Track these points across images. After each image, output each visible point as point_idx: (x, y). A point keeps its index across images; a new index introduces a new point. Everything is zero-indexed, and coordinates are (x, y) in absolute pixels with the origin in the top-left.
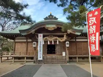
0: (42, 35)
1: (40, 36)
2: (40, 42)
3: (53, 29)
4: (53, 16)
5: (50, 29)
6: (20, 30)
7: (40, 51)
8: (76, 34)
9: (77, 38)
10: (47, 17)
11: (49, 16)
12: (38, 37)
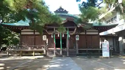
9: (87, 31)
10: (57, 10)
11: (59, 9)
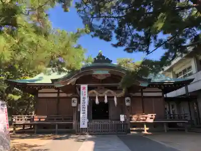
0: (86, 86)
1: (84, 88)
2: (84, 98)
3: (104, 77)
4: (105, 57)
5: (99, 78)
6: (52, 80)
7: (84, 113)
8: (140, 85)
9: (144, 90)
10: (95, 59)
12: (80, 90)
